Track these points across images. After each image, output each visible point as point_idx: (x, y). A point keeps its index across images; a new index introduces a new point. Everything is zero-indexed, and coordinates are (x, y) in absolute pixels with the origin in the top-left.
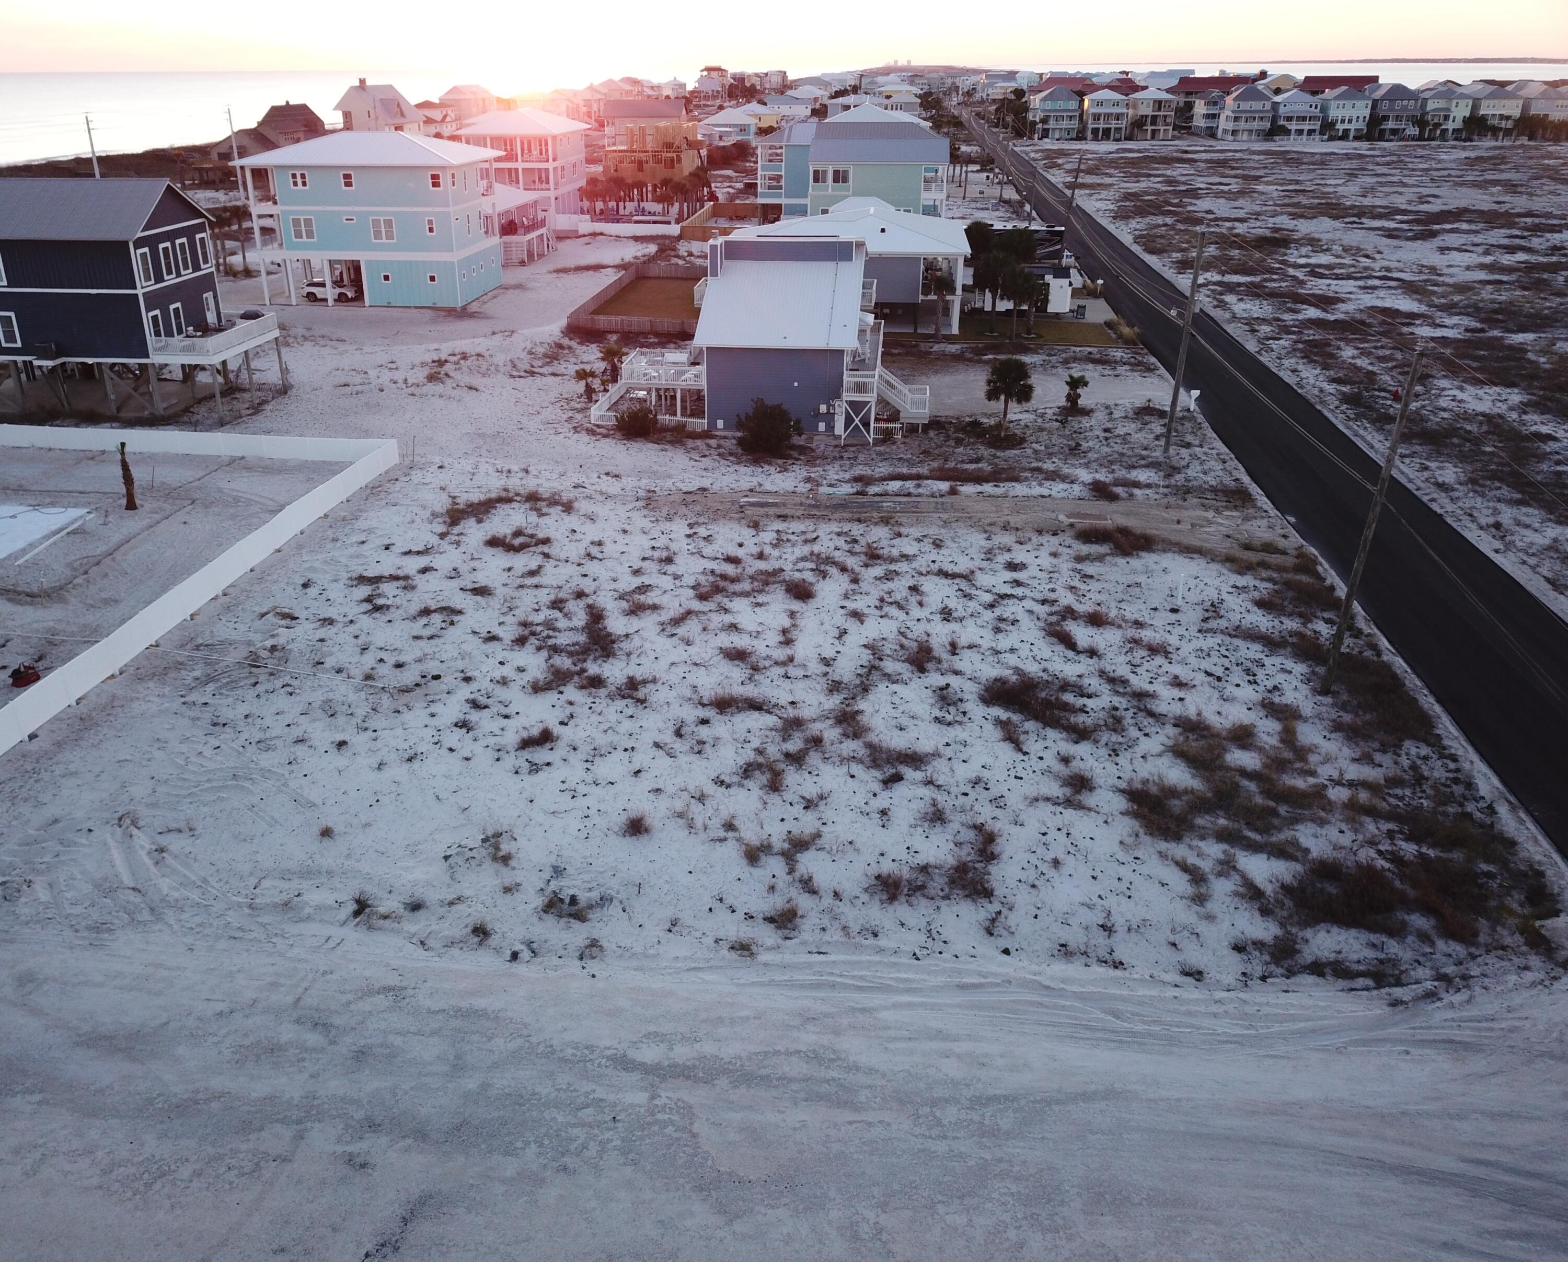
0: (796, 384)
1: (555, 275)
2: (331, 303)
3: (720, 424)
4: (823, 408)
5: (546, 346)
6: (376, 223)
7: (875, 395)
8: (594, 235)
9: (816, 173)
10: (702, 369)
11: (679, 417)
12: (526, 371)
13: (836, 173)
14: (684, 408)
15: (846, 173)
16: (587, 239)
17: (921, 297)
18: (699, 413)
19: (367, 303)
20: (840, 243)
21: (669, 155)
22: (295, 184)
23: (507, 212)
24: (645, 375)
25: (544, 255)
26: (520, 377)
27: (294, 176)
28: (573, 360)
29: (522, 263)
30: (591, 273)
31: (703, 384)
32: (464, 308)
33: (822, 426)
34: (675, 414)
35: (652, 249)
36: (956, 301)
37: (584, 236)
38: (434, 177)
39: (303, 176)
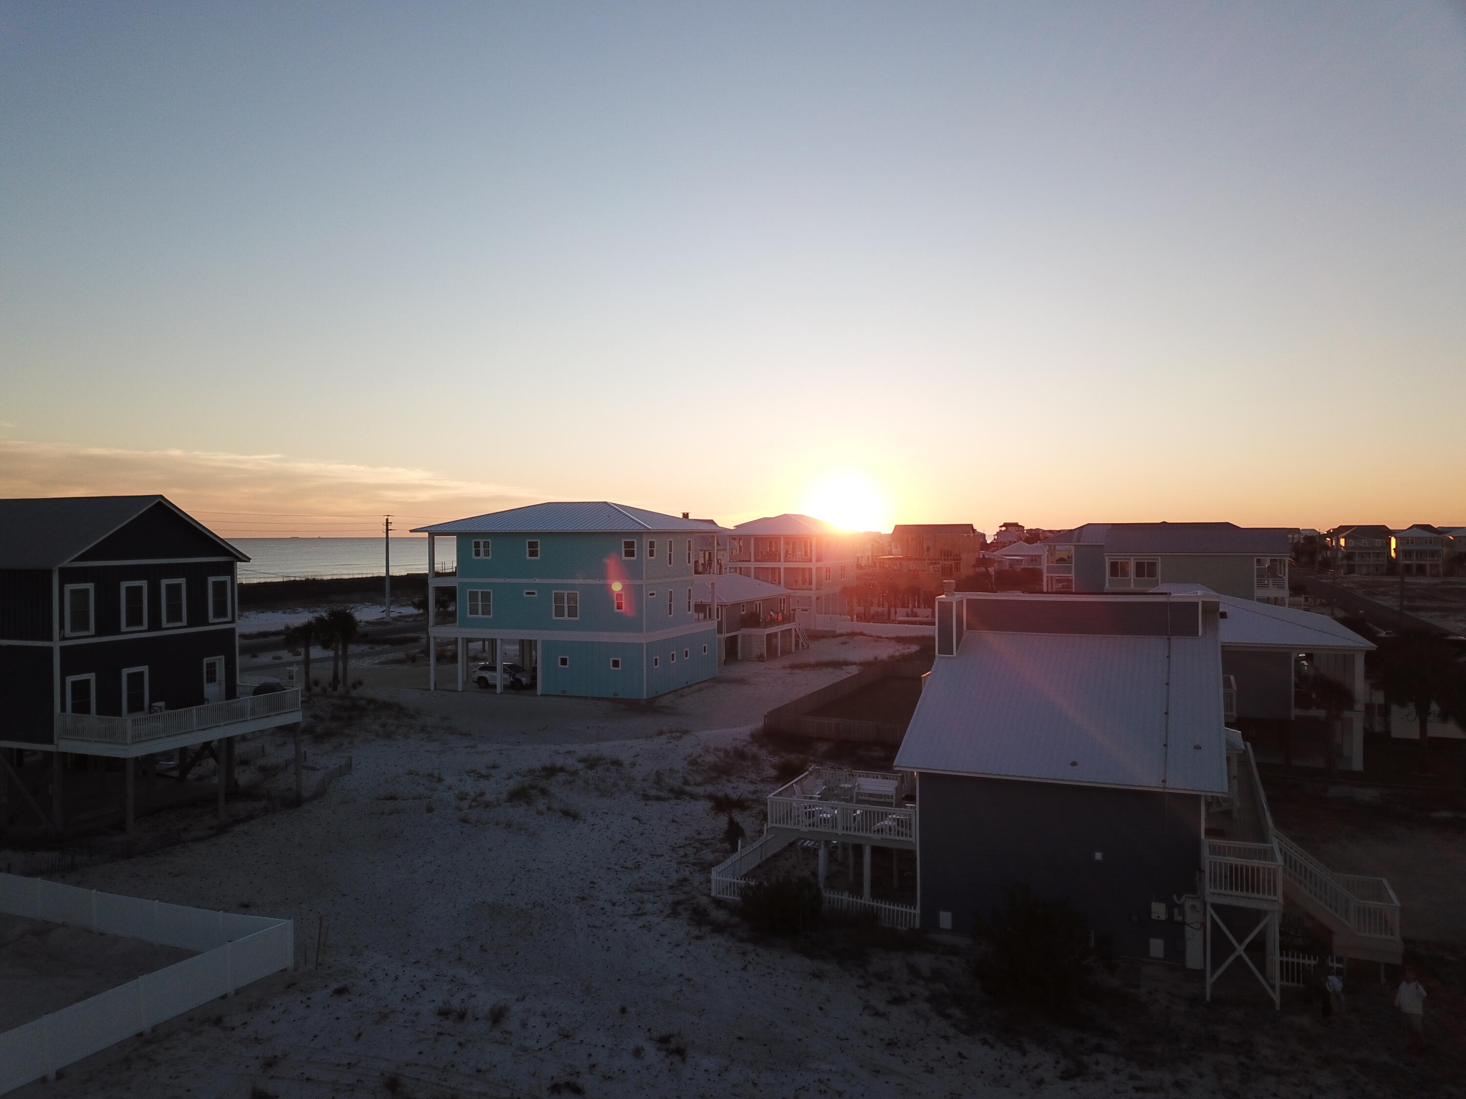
0: (1098, 856)
1: (788, 671)
2: (499, 690)
3: (946, 919)
4: (1159, 910)
5: (722, 754)
6: (559, 598)
7: (1280, 897)
8: (852, 634)
9: (1114, 565)
10: (912, 810)
11: (866, 900)
12: (672, 790)
13: (1139, 566)
14: (876, 883)
15: (1152, 565)
16: (844, 639)
17: (1295, 712)
18: (905, 894)
19: (539, 690)
20: (1172, 604)
21: (946, 562)
22: (477, 553)
23: (750, 603)
24: (811, 815)
25: (790, 652)
26: (658, 798)
27: (477, 545)
28: (753, 776)
29: (760, 658)
30: (830, 670)
31: (914, 839)
32: (651, 701)
33: (1157, 947)
34: (860, 894)
35: (914, 648)
36: (1357, 720)
37: (842, 635)
38: (629, 545)
39: (486, 545)
